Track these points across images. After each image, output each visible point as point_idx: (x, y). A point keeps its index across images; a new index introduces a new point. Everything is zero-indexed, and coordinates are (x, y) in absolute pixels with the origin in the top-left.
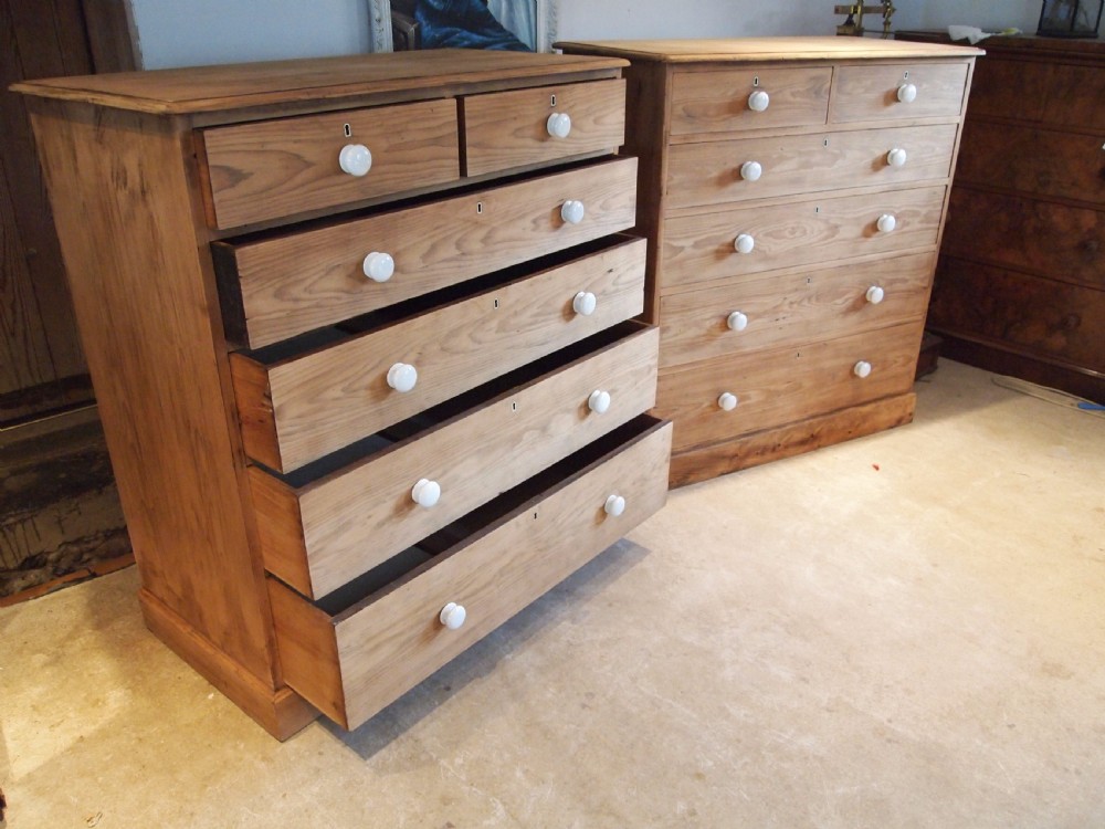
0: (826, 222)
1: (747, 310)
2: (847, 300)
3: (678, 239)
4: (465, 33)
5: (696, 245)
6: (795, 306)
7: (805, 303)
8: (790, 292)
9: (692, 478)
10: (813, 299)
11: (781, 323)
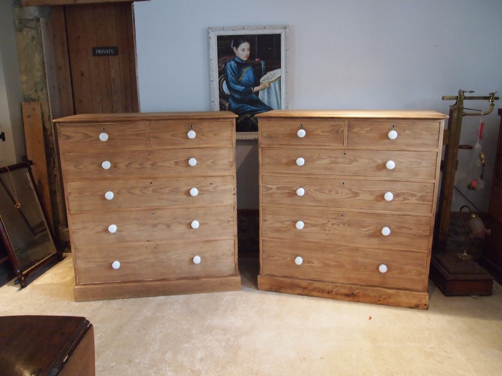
0: (350, 190)
1: (306, 221)
2: (369, 230)
3: (269, 184)
4: (249, 106)
5: (278, 188)
6: (335, 226)
7: (342, 226)
8: (331, 219)
9: (283, 290)
10: (347, 225)
11: (327, 232)
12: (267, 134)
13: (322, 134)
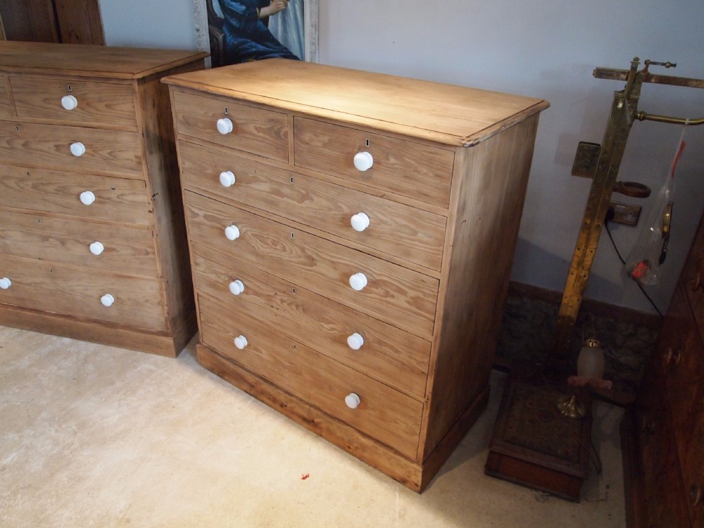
0: (303, 250)
3: (194, 207)
4: (253, 43)
5: (206, 217)
6: (285, 304)
8: (280, 291)
11: (275, 310)
12: (183, 117)
13: (255, 132)
